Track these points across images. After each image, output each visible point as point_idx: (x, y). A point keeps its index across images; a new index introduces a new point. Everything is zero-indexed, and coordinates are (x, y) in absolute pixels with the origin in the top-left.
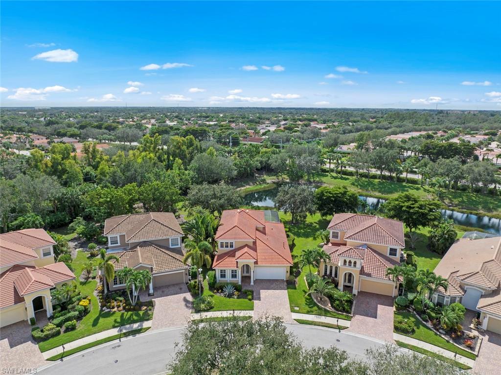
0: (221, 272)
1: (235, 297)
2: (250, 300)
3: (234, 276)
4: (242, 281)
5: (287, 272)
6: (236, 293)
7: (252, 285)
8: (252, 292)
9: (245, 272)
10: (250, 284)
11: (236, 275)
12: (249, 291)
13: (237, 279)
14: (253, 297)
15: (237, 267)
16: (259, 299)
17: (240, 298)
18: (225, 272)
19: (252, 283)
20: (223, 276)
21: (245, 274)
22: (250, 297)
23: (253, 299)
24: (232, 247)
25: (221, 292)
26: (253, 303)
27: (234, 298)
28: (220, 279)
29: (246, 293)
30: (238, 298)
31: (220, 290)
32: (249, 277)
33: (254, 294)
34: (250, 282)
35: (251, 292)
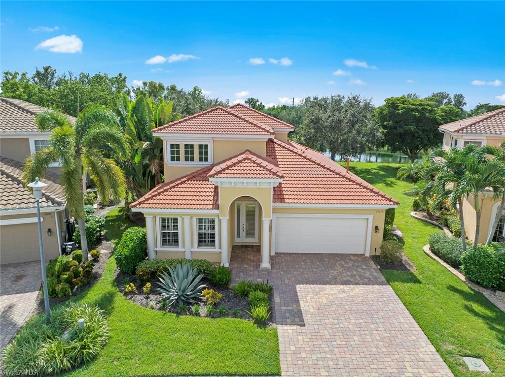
0: (164, 227)
1: (203, 310)
2: (261, 323)
3: (206, 239)
4: (232, 259)
5: (376, 228)
6: (208, 294)
7: (266, 270)
8: (269, 291)
9: (243, 233)
10: (258, 266)
11: (213, 235)
12: (257, 287)
13: (217, 250)
14: (270, 310)
15: (216, 206)
16: (297, 318)
17: (222, 314)
18: (176, 227)
19: (266, 264)
20: (170, 238)
21: (244, 240)
22: (261, 311)
23: (271, 319)
24: (206, 159)
25: (153, 291)
26: (276, 335)
27: (197, 314)
28: (159, 248)
29: (245, 294)
30: (211, 315)
31: (148, 285)
32: (257, 249)
33: (277, 299)
34: (260, 261)
35: (263, 291)
